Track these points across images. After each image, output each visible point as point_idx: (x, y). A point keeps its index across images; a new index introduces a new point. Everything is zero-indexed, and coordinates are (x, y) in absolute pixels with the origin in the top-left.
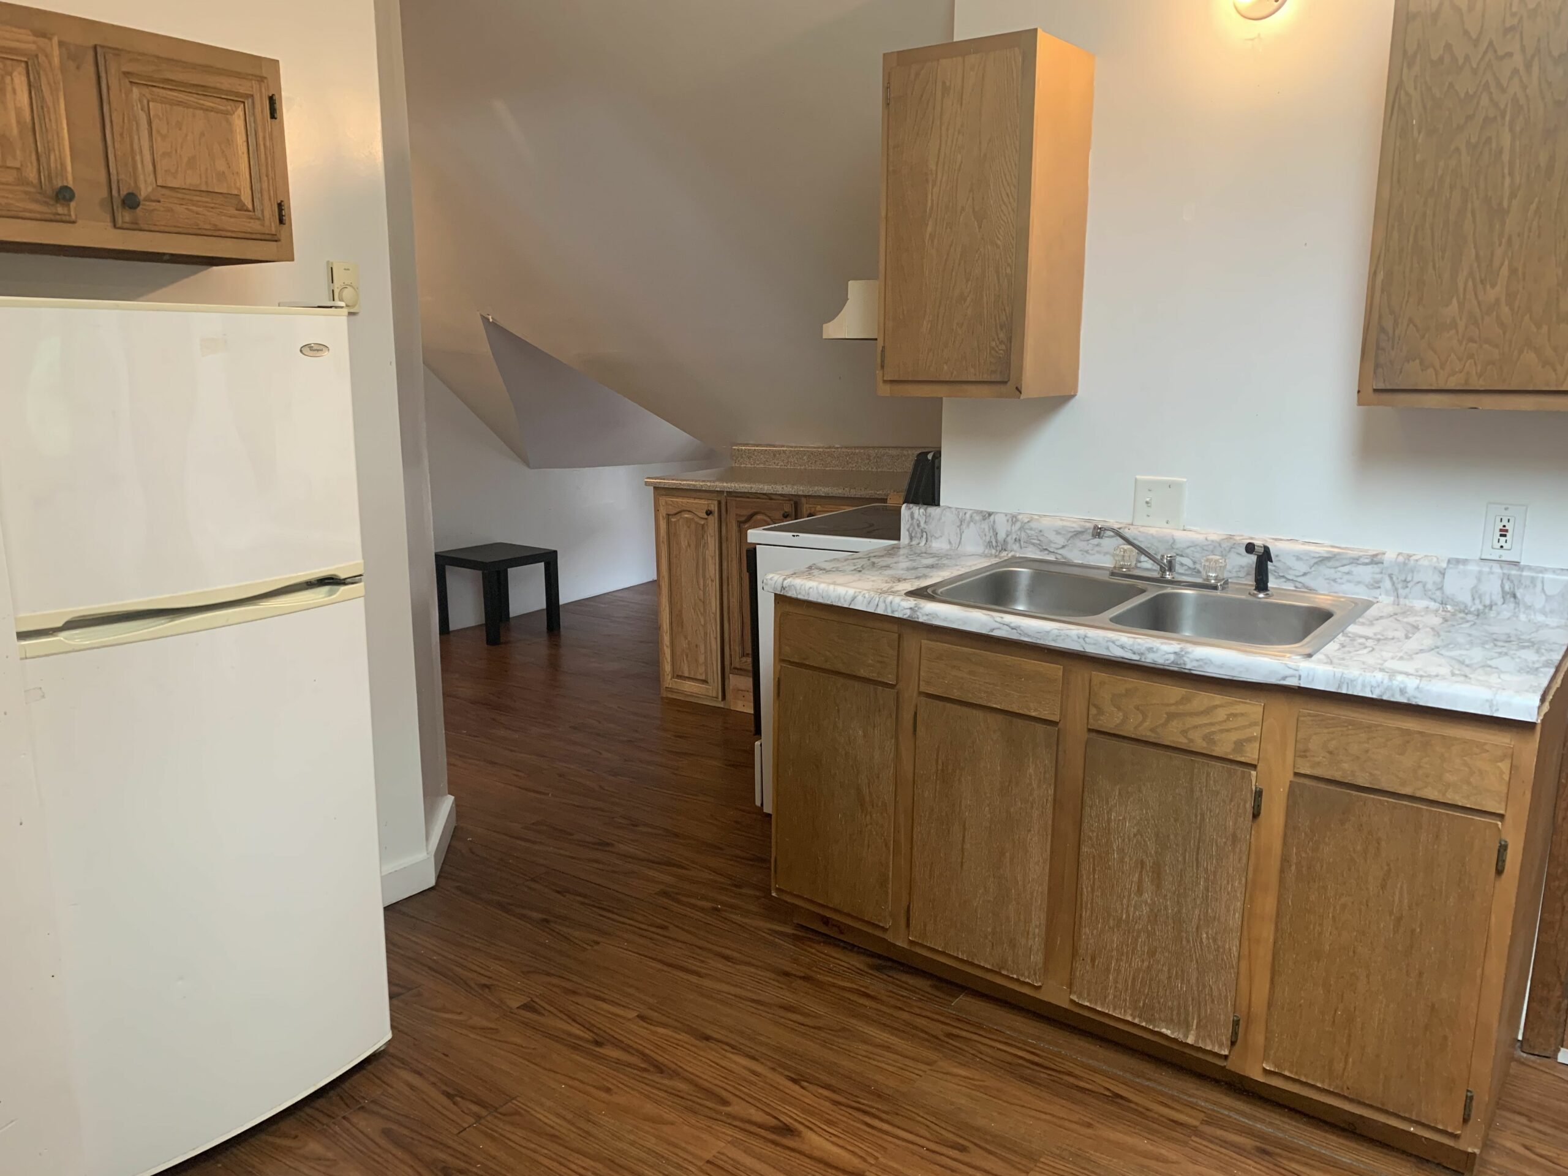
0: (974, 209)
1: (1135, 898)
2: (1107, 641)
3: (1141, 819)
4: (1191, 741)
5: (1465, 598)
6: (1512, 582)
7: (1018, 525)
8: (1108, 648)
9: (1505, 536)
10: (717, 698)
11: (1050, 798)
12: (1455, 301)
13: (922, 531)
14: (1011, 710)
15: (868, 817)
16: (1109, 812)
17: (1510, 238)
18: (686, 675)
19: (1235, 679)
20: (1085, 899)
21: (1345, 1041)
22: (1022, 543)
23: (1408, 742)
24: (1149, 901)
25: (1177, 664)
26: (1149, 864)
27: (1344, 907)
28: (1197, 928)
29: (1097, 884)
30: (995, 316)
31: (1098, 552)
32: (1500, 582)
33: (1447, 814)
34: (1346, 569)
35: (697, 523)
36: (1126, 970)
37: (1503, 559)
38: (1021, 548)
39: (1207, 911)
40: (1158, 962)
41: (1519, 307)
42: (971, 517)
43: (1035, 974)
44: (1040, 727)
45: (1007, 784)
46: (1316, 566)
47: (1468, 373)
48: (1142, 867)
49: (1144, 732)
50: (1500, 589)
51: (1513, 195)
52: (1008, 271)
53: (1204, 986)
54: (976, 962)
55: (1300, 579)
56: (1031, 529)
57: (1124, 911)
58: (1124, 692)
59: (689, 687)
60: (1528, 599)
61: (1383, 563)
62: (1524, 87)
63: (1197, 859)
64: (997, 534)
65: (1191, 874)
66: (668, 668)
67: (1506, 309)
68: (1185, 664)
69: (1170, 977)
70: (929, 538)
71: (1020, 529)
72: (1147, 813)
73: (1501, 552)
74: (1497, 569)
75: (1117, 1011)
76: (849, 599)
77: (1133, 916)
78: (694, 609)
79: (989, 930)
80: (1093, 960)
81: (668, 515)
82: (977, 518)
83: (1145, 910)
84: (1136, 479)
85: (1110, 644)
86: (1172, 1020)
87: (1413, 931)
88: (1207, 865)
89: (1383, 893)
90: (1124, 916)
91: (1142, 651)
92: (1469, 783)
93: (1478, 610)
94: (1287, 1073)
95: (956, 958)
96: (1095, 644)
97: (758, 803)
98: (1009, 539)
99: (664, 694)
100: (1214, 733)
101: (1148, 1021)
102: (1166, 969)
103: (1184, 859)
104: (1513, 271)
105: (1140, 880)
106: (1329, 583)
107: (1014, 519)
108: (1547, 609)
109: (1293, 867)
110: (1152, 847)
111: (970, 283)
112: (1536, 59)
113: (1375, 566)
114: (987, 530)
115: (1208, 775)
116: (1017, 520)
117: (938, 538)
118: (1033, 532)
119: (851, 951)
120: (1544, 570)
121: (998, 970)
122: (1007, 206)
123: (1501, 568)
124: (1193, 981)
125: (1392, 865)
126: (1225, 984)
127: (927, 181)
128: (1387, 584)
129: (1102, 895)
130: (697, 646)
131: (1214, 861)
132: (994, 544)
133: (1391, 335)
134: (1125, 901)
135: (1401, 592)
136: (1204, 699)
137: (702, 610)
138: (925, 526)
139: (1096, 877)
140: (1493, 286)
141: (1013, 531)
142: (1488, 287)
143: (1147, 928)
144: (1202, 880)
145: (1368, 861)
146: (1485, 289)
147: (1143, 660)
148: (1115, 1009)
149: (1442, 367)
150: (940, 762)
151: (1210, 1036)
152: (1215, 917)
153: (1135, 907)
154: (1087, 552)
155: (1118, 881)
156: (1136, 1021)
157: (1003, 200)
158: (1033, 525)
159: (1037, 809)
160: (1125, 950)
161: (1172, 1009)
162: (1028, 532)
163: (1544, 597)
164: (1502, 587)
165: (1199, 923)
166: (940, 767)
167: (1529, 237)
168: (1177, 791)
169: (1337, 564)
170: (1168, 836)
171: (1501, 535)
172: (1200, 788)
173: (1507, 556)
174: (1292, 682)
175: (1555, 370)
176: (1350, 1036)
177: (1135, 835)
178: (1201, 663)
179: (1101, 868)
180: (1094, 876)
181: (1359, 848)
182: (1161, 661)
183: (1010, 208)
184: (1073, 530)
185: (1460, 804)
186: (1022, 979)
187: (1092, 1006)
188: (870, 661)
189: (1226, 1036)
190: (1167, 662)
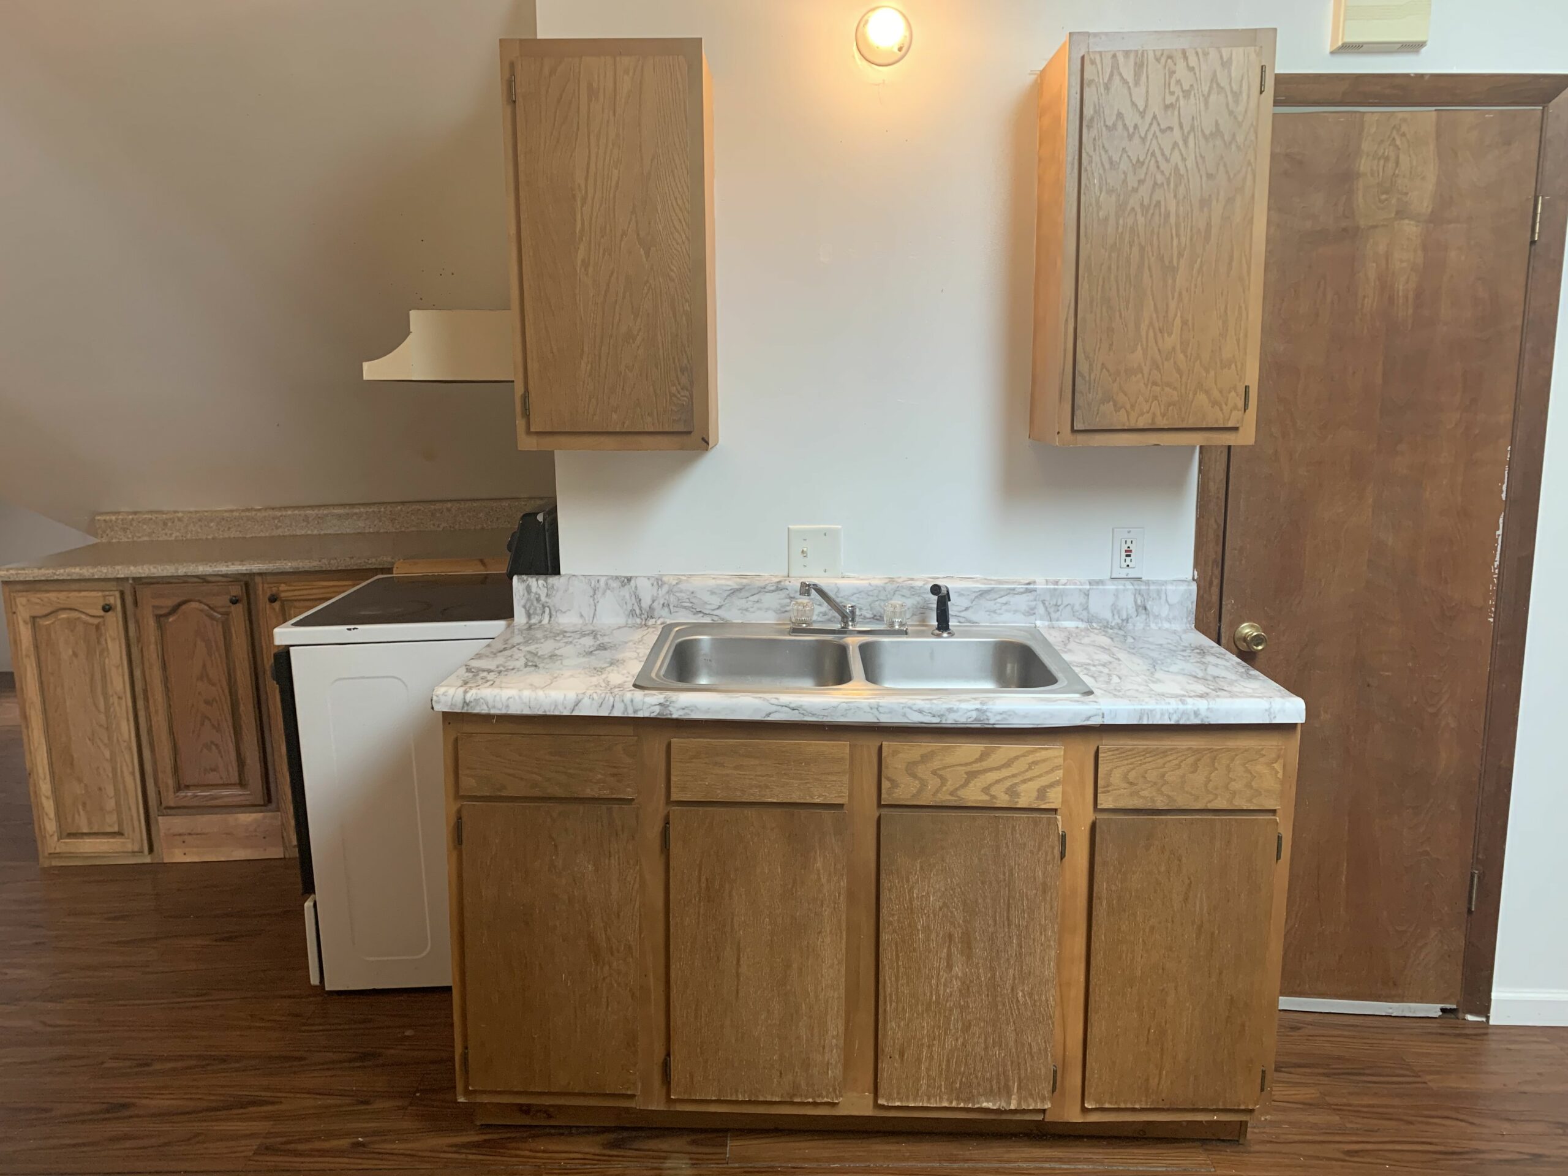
0: (638, 235)
1: (944, 975)
2: (903, 708)
3: (946, 890)
4: (993, 797)
5: (1107, 615)
6: (1143, 596)
7: (665, 588)
8: (904, 715)
9: (1129, 556)
10: (142, 852)
11: (842, 891)
12: (1139, 347)
13: (544, 607)
14: (792, 801)
15: (607, 967)
16: (911, 890)
17: (1180, 294)
18: (85, 830)
19: (1039, 726)
20: (888, 991)
21: (1158, 1056)
22: (671, 607)
23: (1199, 760)
24: (960, 975)
25: (980, 721)
26: (957, 934)
27: (1152, 928)
28: (1012, 989)
29: (902, 970)
30: (674, 358)
31: (759, 609)
32: (1133, 597)
33: (1236, 819)
34: (1004, 600)
35: (86, 623)
36: (939, 1054)
37: (1129, 576)
38: (671, 613)
39: (1022, 968)
40: (974, 1034)
41: (1191, 354)
42: (607, 584)
43: (835, 1090)
44: (825, 813)
45: (790, 886)
46: (976, 600)
47: (1154, 414)
48: (950, 942)
49: (944, 798)
50: (1133, 603)
51: (1180, 255)
52: (687, 308)
53: (1023, 1045)
54: (761, 1099)
55: (962, 614)
56: (681, 591)
57: (934, 993)
58: (919, 758)
59: (88, 846)
60: (1156, 610)
61: (1036, 591)
62: (1184, 159)
63: (1008, 918)
64: (640, 600)
65: (1003, 935)
66: (51, 826)
67: (1181, 356)
68: (988, 719)
69: (986, 1048)
70: (554, 613)
71: (668, 592)
72: (952, 881)
73: (1127, 570)
74: (1129, 586)
75: (932, 1100)
76: (570, 706)
77: (944, 995)
78: (92, 740)
79: (776, 1057)
80: (902, 1054)
81: (34, 618)
82: (615, 584)
83: (956, 984)
84: (788, 528)
85: (908, 711)
86: (991, 1090)
87: (1213, 934)
88: (1019, 921)
89: (1186, 906)
90: (934, 998)
91: (942, 713)
92: (1251, 787)
93: (1118, 624)
94: (1107, 1106)
95: (737, 1102)
96: (890, 712)
97: (314, 980)
98: (655, 605)
99: (46, 863)
100: (1016, 784)
101: (968, 1100)
102: (982, 1040)
103: (995, 921)
104: (1185, 323)
105: (949, 956)
106: (989, 615)
107: (659, 582)
108: (1171, 617)
109: (1104, 903)
110: (959, 916)
111: (639, 320)
112: (1192, 135)
113: (1029, 594)
114: (627, 596)
115: (1014, 827)
116: (663, 583)
117: (565, 612)
118: (683, 595)
119: (571, 1134)
120: (1165, 583)
121: (789, 1100)
122: (680, 234)
123: (1133, 585)
124: (1012, 1043)
125: (1192, 878)
126: (1044, 1037)
127: (574, 197)
128: (1041, 610)
129: (907, 982)
130: (100, 789)
131: (1026, 915)
132: (638, 612)
133: (1087, 378)
134: (934, 982)
135: (1054, 615)
136: (1007, 750)
137: (106, 741)
138: (548, 600)
139: (900, 963)
140: (1170, 334)
141: (660, 595)
142: (1166, 335)
143: (960, 1003)
144: (1015, 937)
145: (1171, 879)
146: (1163, 337)
147: (944, 722)
148: (929, 1100)
149: (1133, 407)
150: (703, 879)
151: (1031, 1095)
152: (1030, 972)
153: (945, 985)
154: (747, 610)
155: (924, 962)
156: (954, 1104)
157: (674, 227)
158: (682, 586)
159: (828, 906)
160: (937, 1034)
161: (990, 1080)
162: (678, 594)
163: (1167, 606)
164: (1136, 602)
165: (1014, 983)
166: (703, 885)
167: (1195, 292)
168: (982, 852)
169: (997, 596)
170: (976, 901)
171: (1127, 556)
172: (1007, 844)
173: (1132, 573)
174: (1096, 721)
175: (1221, 410)
176: (1162, 1049)
177: (940, 909)
178: (1004, 716)
179: (906, 953)
180: (897, 963)
181: (1163, 869)
182: (963, 720)
183: (684, 236)
184: (729, 588)
185: (1245, 808)
186: (819, 1100)
187: (904, 1105)
188: (600, 776)
189: (1046, 1087)
190: (969, 720)
